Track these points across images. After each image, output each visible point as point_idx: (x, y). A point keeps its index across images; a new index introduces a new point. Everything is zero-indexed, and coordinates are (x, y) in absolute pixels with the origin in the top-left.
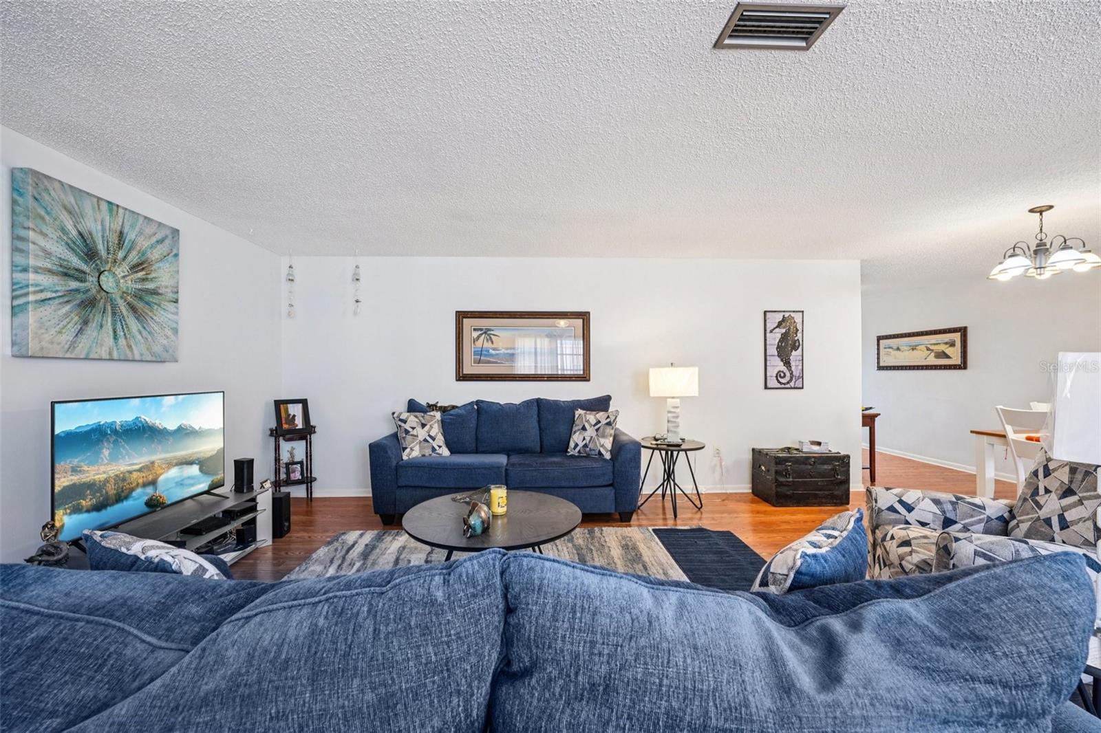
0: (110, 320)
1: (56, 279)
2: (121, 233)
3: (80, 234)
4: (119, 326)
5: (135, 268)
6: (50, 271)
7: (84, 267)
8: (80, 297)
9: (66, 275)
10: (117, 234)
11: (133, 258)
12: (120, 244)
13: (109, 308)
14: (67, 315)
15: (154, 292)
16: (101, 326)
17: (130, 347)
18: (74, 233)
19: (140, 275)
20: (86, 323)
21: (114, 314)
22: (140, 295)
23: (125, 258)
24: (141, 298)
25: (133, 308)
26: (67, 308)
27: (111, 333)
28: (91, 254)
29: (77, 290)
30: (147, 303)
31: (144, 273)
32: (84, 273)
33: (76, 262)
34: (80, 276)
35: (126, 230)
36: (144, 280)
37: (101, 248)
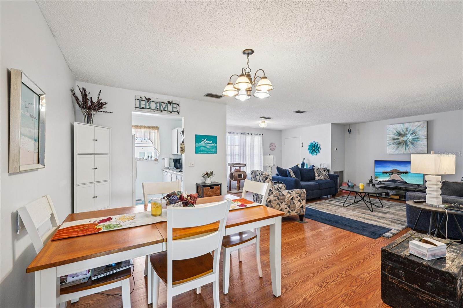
0: (405, 146)
1: (392, 141)
2: (407, 128)
3: (397, 132)
4: (407, 147)
5: (412, 134)
6: (391, 140)
7: (398, 137)
8: (397, 143)
9: (394, 140)
10: (406, 129)
11: (411, 132)
12: (407, 131)
13: (405, 144)
14: (394, 147)
15: (418, 138)
16: (402, 147)
17: (409, 151)
18: (395, 132)
19: (414, 135)
20: (398, 147)
21: (406, 144)
22: (413, 140)
23: (409, 133)
24: (414, 140)
25: (411, 143)
26: (394, 145)
27: (405, 149)
28: (400, 134)
29: (397, 142)
30: (416, 141)
31: (414, 134)
32: (399, 138)
33: (396, 137)
34: (398, 139)
35: (408, 127)
36: (415, 136)
37: (402, 133)
